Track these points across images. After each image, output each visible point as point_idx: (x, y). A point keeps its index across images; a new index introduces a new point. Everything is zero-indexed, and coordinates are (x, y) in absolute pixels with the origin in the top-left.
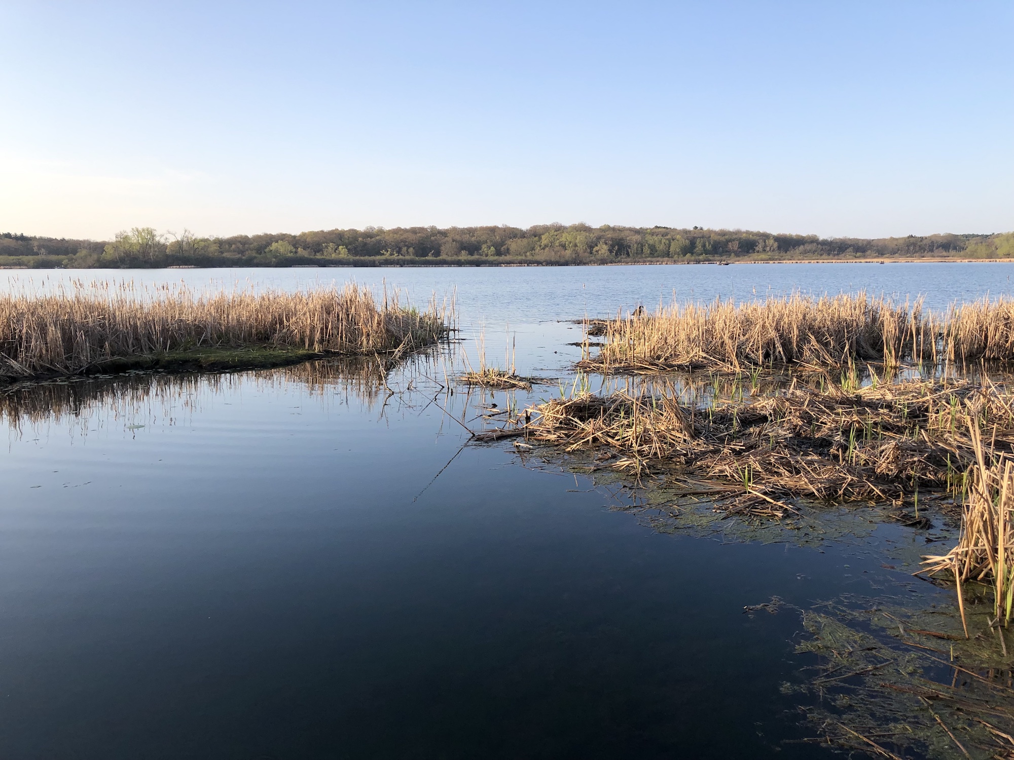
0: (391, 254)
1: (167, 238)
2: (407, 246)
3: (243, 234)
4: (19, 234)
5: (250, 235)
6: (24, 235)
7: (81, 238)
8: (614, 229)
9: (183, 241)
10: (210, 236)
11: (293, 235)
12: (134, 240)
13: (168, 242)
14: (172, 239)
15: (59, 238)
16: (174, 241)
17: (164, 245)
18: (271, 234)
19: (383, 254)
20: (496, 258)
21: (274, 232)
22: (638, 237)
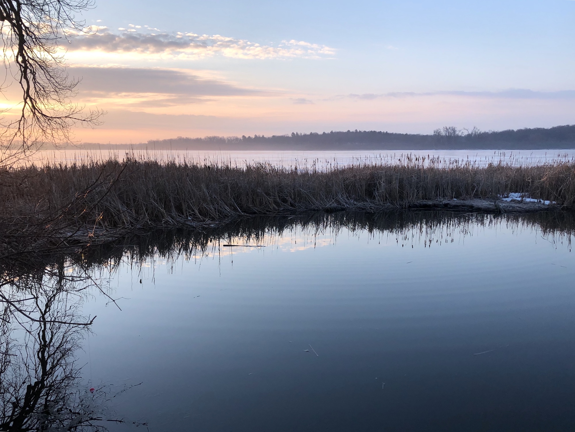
1: (463, 133)
3: (511, 129)
4: (385, 132)
5: (515, 130)
6: (388, 132)
7: (415, 134)
9: (472, 133)
10: (489, 131)
11: (546, 128)
12: (443, 133)
13: (463, 135)
14: (466, 133)
15: (404, 133)
16: (467, 134)
17: (461, 136)
18: (530, 129)
21: (532, 127)
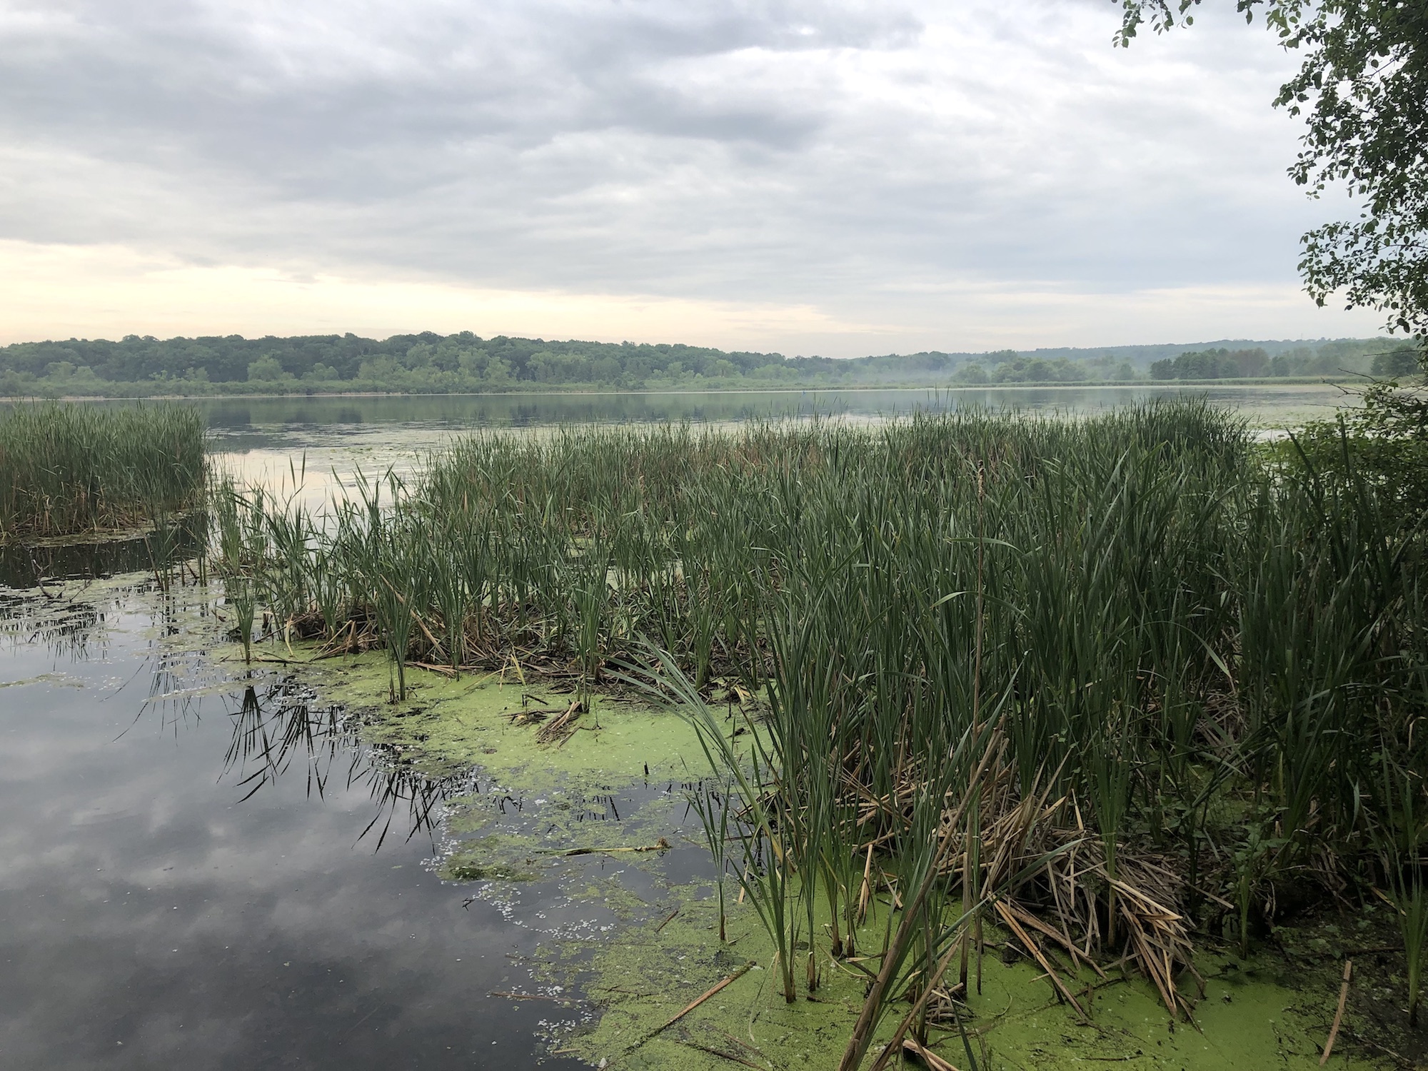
0: (169, 378)
2: (191, 365)
8: (514, 342)
19: (154, 379)
20: (338, 384)
22: (547, 354)
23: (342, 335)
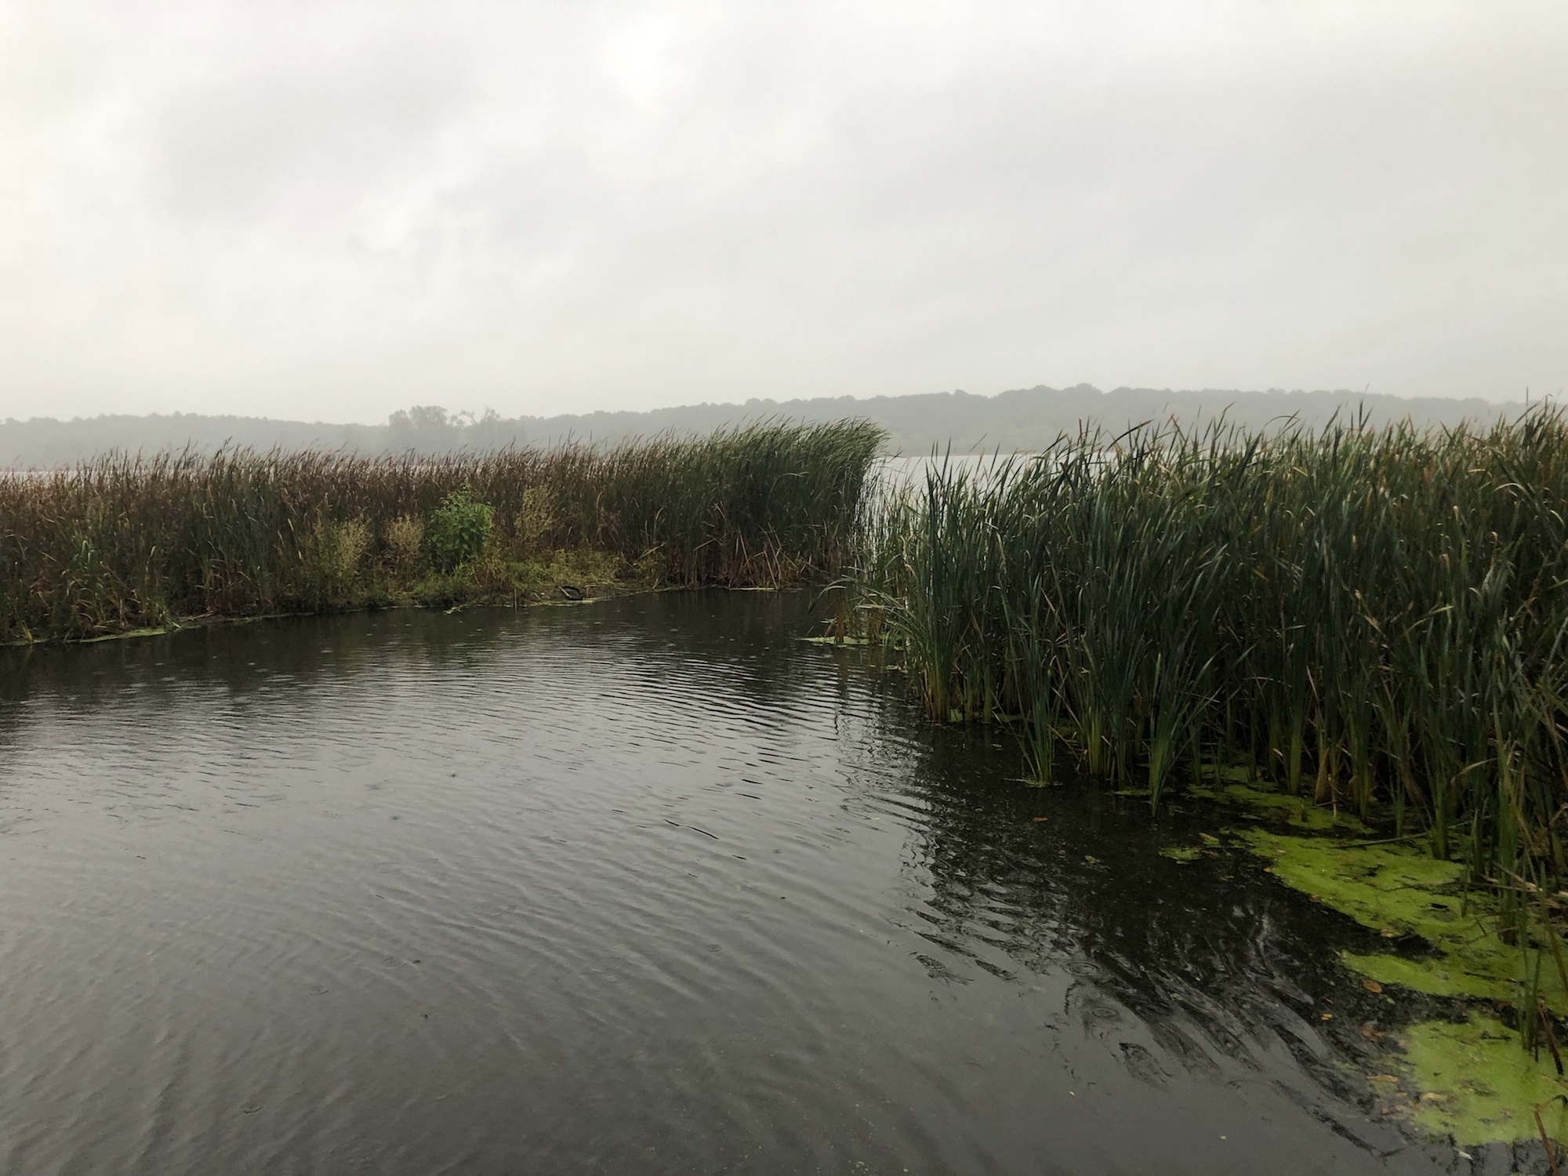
1: (461, 421)
3: (570, 412)
5: (580, 414)
8: (1138, 393)
9: (483, 422)
11: (640, 411)
13: (463, 425)
14: (468, 422)
15: (313, 421)
16: (470, 424)
23: (952, 392)
